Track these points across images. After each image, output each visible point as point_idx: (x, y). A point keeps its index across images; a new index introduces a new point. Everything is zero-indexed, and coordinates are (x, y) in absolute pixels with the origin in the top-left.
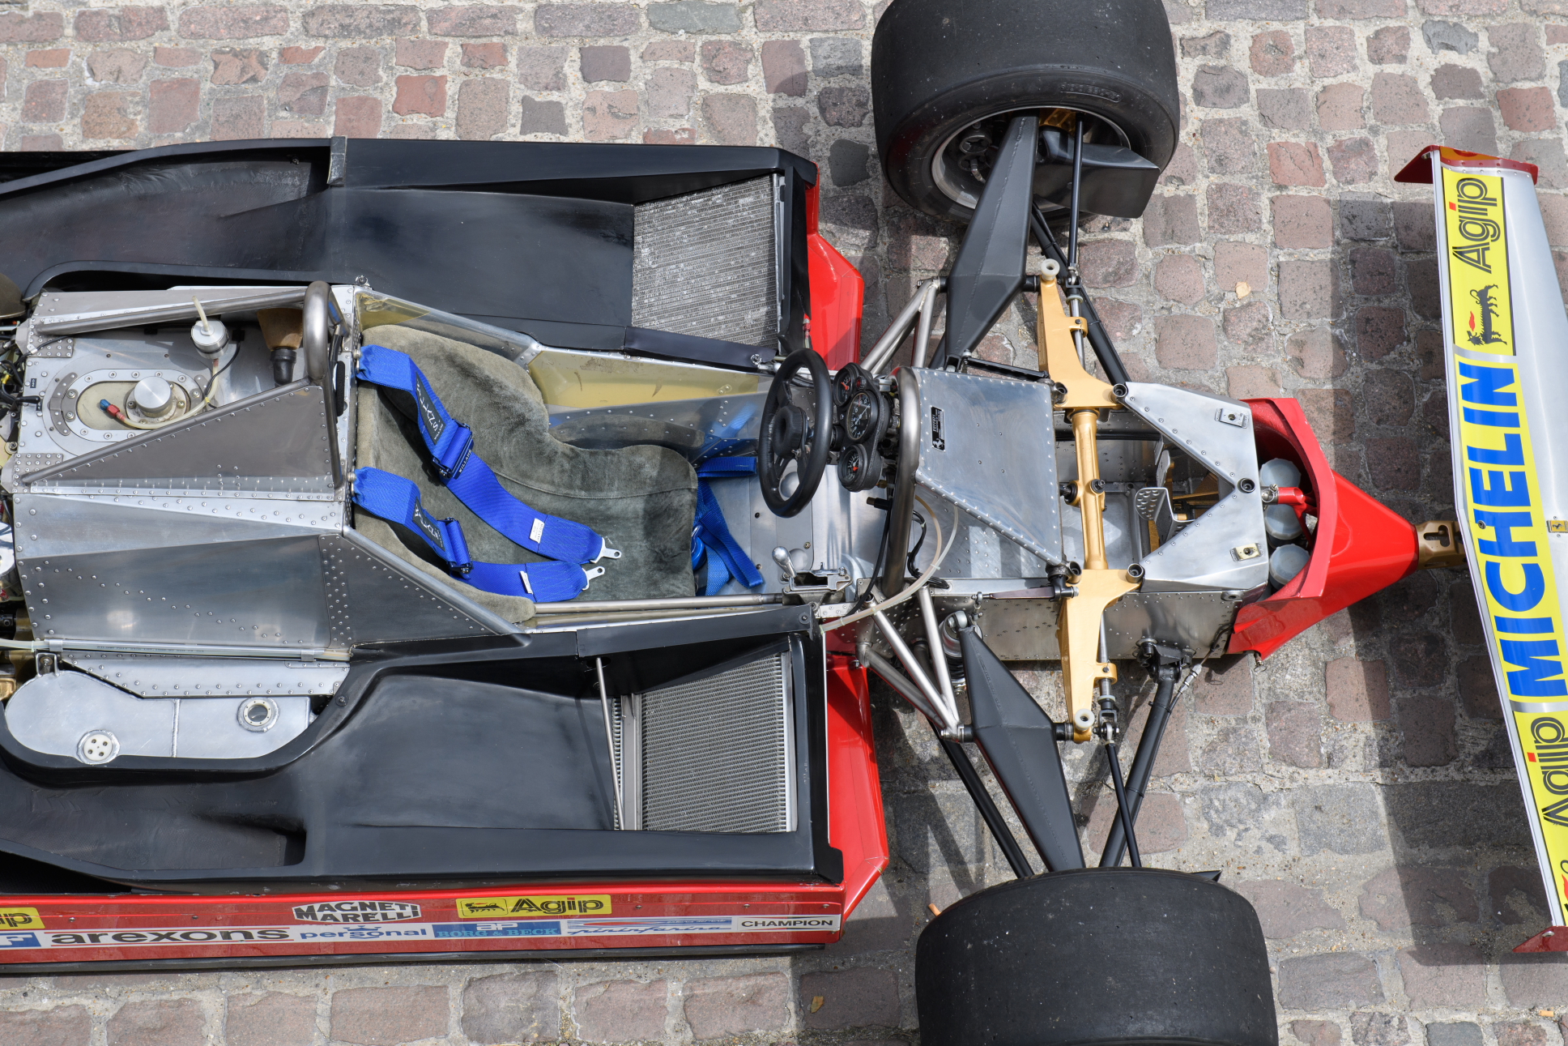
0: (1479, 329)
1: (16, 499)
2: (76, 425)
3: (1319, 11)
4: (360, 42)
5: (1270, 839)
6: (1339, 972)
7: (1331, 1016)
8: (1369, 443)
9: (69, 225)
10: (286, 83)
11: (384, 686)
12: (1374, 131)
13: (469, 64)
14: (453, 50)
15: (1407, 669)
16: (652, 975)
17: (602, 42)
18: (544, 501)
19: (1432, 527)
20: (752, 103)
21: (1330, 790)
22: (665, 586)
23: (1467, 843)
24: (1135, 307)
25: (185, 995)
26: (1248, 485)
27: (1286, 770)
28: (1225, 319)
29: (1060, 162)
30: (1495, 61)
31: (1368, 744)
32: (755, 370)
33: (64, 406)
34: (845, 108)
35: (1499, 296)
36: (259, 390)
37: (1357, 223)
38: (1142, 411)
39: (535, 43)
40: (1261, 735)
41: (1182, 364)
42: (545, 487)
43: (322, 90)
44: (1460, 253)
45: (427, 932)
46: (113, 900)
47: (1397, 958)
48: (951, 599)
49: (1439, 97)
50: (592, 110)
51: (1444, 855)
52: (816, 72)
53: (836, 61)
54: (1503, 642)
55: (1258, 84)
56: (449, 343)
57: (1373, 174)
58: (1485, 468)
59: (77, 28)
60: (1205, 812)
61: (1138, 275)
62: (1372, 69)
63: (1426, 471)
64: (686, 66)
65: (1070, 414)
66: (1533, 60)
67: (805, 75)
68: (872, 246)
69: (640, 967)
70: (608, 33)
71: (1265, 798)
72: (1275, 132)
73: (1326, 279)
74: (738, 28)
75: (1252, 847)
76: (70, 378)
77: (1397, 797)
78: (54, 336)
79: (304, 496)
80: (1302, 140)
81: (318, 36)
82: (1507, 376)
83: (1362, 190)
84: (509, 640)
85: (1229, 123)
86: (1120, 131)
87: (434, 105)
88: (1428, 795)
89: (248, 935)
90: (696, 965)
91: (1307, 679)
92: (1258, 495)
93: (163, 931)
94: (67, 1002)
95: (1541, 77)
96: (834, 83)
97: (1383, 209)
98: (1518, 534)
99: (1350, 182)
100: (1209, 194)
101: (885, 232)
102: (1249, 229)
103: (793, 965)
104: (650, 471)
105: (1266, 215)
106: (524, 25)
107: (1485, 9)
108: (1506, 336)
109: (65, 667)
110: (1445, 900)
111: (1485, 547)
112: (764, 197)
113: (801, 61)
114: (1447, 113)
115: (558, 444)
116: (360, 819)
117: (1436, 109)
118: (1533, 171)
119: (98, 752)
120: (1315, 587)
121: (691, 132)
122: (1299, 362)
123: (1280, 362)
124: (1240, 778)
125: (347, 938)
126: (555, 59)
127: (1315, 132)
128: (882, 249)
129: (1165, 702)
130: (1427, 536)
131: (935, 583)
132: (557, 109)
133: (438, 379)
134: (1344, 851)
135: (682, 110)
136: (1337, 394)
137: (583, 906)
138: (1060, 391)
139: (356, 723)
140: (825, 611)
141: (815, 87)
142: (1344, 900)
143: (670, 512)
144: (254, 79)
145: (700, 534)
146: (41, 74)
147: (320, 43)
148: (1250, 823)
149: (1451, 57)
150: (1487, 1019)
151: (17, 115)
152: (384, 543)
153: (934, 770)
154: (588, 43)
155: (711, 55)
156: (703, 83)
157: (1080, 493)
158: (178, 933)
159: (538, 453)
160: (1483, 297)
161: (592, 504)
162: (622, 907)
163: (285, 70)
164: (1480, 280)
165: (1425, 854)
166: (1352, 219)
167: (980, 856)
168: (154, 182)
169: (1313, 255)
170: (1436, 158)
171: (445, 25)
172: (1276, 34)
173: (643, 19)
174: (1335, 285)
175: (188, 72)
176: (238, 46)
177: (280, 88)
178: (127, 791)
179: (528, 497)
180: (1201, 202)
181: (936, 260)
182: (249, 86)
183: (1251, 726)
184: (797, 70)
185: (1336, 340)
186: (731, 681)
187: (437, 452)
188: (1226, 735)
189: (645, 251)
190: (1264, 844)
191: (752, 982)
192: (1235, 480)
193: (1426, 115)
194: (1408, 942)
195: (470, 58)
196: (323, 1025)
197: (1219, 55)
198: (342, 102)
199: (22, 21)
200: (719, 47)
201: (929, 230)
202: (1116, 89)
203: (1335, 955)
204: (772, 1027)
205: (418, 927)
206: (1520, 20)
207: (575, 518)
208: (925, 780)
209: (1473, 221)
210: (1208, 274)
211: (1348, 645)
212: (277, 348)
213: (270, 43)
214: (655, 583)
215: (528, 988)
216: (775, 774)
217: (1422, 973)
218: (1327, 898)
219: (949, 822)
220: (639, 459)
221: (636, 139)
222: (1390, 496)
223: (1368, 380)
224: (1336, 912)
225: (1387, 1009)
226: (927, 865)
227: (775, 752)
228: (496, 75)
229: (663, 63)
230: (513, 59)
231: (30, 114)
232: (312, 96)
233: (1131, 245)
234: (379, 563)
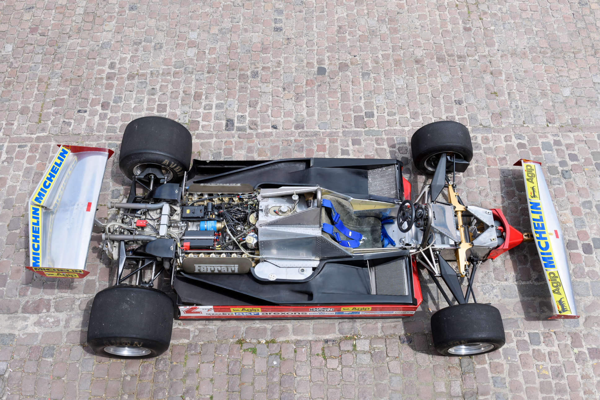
0: (533, 195)
1: (259, 229)
2: (269, 215)
3: (494, 132)
4: (310, 138)
5: (495, 295)
6: (511, 322)
7: (509, 331)
8: (510, 216)
9: (261, 175)
10: (296, 146)
11: (326, 266)
12: (506, 155)
13: (330, 142)
14: (327, 139)
15: (520, 262)
16: (375, 322)
17: (356, 138)
18: (351, 228)
19: (526, 234)
20: (385, 150)
21: (506, 286)
22: (376, 245)
23: (534, 296)
24: (462, 190)
25: (285, 324)
26: (492, 226)
27: (498, 282)
28: (480, 192)
29: (450, 162)
30: (529, 142)
31: (514, 277)
32: (395, 203)
33: (267, 211)
34: (403, 150)
35: (536, 188)
36: (304, 209)
37: (504, 173)
38: (471, 211)
39: (343, 138)
40: (492, 275)
41: (472, 201)
42: (352, 225)
43: (303, 147)
44: (528, 180)
45: (334, 313)
46: (276, 307)
47: (521, 320)
48: (435, 248)
49: (519, 149)
50: (355, 151)
51: (530, 299)
52: (397, 144)
53: (401, 141)
54: (542, 257)
55: (483, 146)
56: (337, 198)
57: (507, 164)
58: (536, 222)
59: (256, 136)
60: (482, 290)
61: (462, 183)
62: (505, 143)
63: (521, 222)
64: (372, 142)
65: (456, 212)
66: (536, 141)
67: (395, 144)
68: (410, 177)
69: (372, 320)
70: (357, 136)
71: (494, 287)
72: (487, 155)
73: (499, 184)
74: (382, 135)
75: (492, 297)
76: (268, 206)
77: (520, 287)
78: (264, 197)
79: (314, 229)
80: (493, 157)
81: (301, 137)
82: (538, 204)
83: (505, 167)
84: (350, 257)
85: (478, 154)
86: (462, 156)
87: (324, 150)
88: (526, 287)
89: (299, 314)
90: (383, 320)
91: (501, 264)
92: (494, 228)
93: (283, 313)
94: (262, 325)
95: (538, 145)
96: (401, 146)
97: (509, 170)
98: (543, 236)
99: (503, 165)
100: (475, 167)
101: (412, 175)
102: (483, 174)
103: (402, 320)
104: (372, 222)
105: (487, 172)
106: (341, 135)
107: (526, 132)
108: (538, 196)
109: (265, 261)
110: (530, 308)
111: (537, 238)
112: (394, 169)
113: (394, 141)
114: (520, 152)
115: (354, 217)
116: (323, 291)
117: (518, 151)
118: (540, 164)
119: (272, 278)
120: (506, 246)
121: (374, 155)
122: (495, 201)
123: (491, 200)
124: (489, 283)
125: (318, 314)
126: (347, 141)
127: (495, 155)
128: (412, 178)
129: (475, 268)
130: (525, 236)
131: (433, 246)
132: (348, 151)
133: (335, 205)
134: (510, 298)
135: (372, 151)
136: (503, 207)
137: (366, 309)
138: (455, 207)
139: (321, 273)
140: (411, 251)
141: (397, 146)
142: (510, 308)
143: (376, 230)
144: (290, 145)
145: (382, 235)
146: (250, 145)
147: (302, 138)
148: (491, 292)
149: (520, 141)
150: (540, 332)
151: (245, 152)
152: (328, 238)
153: (428, 281)
154: (353, 138)
155: (377, 140)
156: (376, 146)
157: (459, 228)
158: (286, 313)
159: (351, 219)
160: (533, 188)
161: (360, 229)
162: (373, 309)
163: (295, 143)
164: (532, 185)
165: (526, 299)
166: (503, 172)
167: (438, 299)
168: (276, 166)
169: (496, 179)
170: (522, 161)
171: (325, 135)
172: (486, 136)
173: (363, 133)
174: (501, 185)
175: (277, 144)
176: (286, 139)
177: (295, 147)
178: (277, 285)
179: (348, 227)
180: (474, 169)
181: (423, 180)
182: (289, 147)
183: (490, 273)
184: (394, 143)
185: (502, 196)
186: (393, 264)
187: (334, 219)
188: (485, 275)
189: (370, 179)
190: (494, 296)
191: (395, 323)
192: (490, 225)
193: (516, 152)
194: (524, 316)
195: (331, 141)
196: (312, 331)
197: (475, 140)
198: (307, 150)
199: (246, 134)
200: (378, 139)
201: (421, 174)
202: (463, 148)
203: (509, 319)
204: (399, 332)
205: (332, 312)
206: (533, 134)
207: (357, 231)
208: (427, 283)
209: (530, 174)
210: (476, 183)
211: (508, 257)
212: (308, 200)
213: (292, 138)
214: (374, 244)
215: (351, 324)
216: (403, 284)
217: (527, 322)
218: (507, 307)
219: (432, 292)
220: (370, 220)
221: (363, 157)
222: (515, 227)
223: (509, 204)
224: (509, 310)
225: (521, 330)
226: (428, 300)
227: (403, 279)
228: (336, 144)
229: (368, 142)
230: (339, 141)
231: (248, 152)
232: (300, 149)
233: (461, 177)
234: (327, 242)
